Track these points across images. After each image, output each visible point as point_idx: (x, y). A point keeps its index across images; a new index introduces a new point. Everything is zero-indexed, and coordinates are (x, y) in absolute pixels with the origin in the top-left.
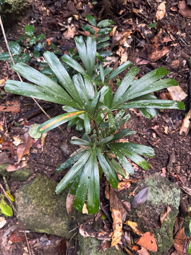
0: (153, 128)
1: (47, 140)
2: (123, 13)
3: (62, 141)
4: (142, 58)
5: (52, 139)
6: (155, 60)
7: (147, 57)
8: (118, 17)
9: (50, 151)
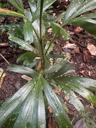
0: (81, 72)
1: (5, 79)
2: (59, 7)
3: (16, 80)
4: (71, 31)
5: (9, 79)
6: (78, 32)
7: (74, 30)
8: (56, 9)
9: (7, 88)
